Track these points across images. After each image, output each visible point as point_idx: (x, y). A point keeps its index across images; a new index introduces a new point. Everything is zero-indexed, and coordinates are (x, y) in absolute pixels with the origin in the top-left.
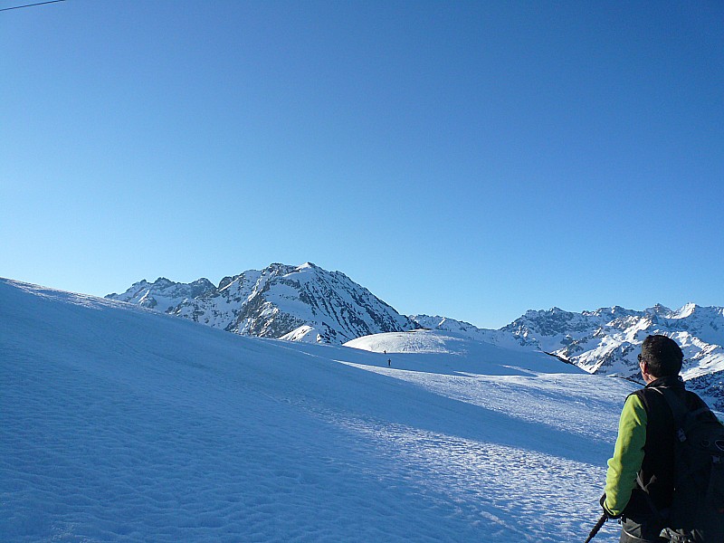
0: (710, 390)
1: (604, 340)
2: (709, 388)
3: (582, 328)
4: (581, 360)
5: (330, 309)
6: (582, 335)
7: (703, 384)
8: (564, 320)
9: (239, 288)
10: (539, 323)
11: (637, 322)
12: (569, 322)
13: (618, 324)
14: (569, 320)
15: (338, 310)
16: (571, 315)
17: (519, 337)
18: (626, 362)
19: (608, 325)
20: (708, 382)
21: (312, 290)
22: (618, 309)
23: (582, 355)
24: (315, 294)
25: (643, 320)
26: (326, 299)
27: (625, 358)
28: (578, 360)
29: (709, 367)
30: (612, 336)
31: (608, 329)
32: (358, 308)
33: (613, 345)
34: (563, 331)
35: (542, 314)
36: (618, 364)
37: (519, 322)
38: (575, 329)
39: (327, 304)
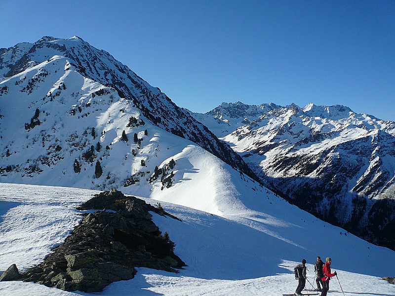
0: (353, 150)
1: (271, 120)
2: (353, 149)
3: (254, 114)
4: (258, 132)
5: (94, 71)
6: (255, 118)
7: (349, 147)
8: (243, 109)
9: (12, 57)
10: (229, 111)
11: (286, 111)
12: (246, 111)
13: (275, 113)
14: (247, 109)
15: (102, 72)
16: (248, 107)
17: (217, 118)
18: (291, 133)
19: (269, 113)
20: (352, 145)
21: (77, 53)
22: (272, 104)
23: (259, 129)
24: (80, 58)
25: (290, 111)
26: (90, 62)
27: (291, 130)
28: (256, 132)
29: (347, 137)
30: (276, 118)
31: (269, 115)
32: (120, 74)
33: (277, 124)
34: (243, 115)
35: (231, 105)
36: (286, 134)
37: (217, 109)
38: (250, 115)
39: (91, 66)
